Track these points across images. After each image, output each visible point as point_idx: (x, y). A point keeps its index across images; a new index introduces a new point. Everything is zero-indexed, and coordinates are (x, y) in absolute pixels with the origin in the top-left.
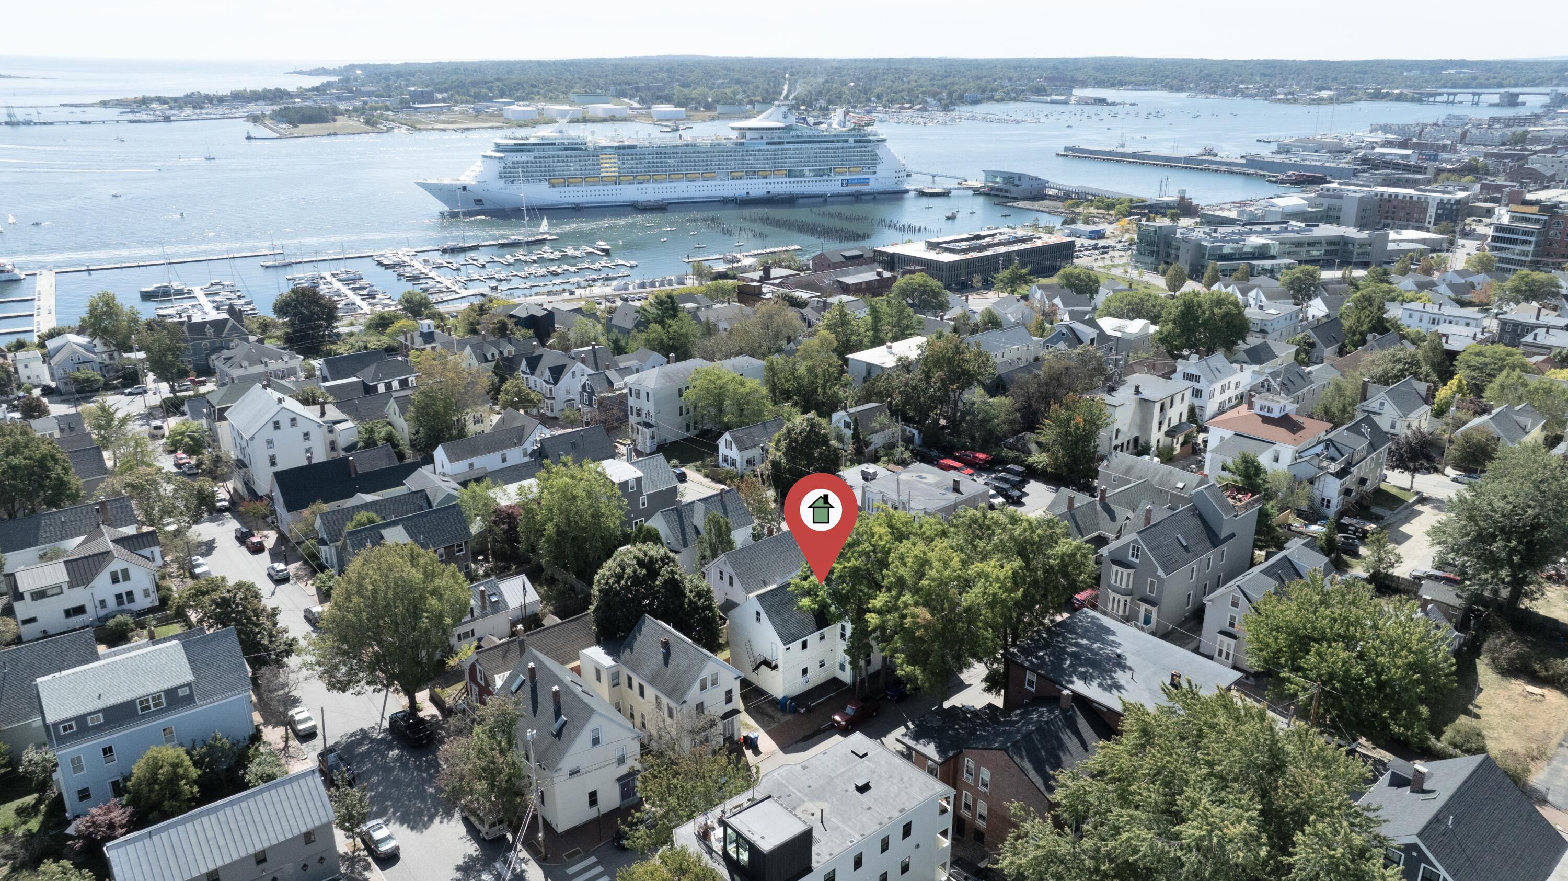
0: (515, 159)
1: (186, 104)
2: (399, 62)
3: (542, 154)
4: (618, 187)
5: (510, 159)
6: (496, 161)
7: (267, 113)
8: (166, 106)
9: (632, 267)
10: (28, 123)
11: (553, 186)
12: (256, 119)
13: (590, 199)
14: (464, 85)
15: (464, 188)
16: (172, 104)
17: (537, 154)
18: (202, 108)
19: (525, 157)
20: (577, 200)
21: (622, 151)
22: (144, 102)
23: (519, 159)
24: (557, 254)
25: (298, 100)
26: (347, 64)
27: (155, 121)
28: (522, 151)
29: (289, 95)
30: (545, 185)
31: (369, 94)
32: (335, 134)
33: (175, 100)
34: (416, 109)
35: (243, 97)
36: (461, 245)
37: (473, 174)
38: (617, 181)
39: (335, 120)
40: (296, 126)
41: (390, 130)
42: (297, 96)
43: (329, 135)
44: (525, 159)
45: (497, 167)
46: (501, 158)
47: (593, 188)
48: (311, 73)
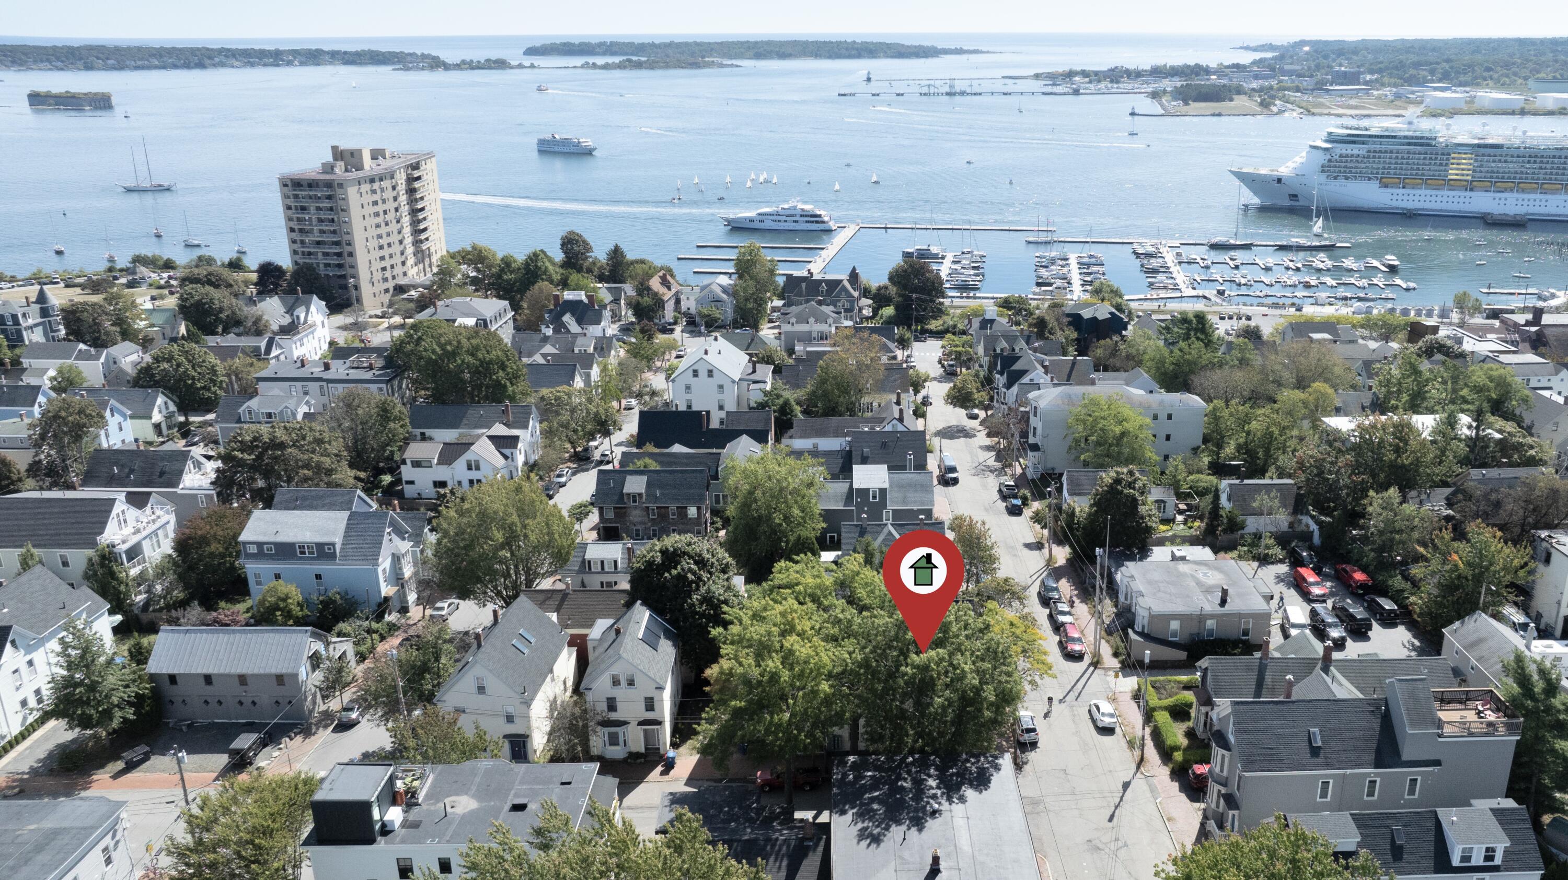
0: (1344, 151)
1: (1105, 78)
2: (1355, 39)
3: (1378, 147)
4: (1468, 193)
5: (1338, 152)
6: (1320, 153)
7: (1169, 89)
8: (1087, 80)
9: (1407, 290)
10: (963, 93)
11: (1386, 186)
12: (1155, 95)
13: (1427, 205)
14: (1403, 66)
15: (1279, 180)
16: (1093, 78)
17: (1372, 147)
18: (1118, 82)
19: (1355, 150)
20: (1410, 205)
21: (1482, 150)
22: (1069, 75)
23: (1349, 152)
24: (1329, 264)
25: (1213, 77)
26: (1298, 39)
27: (1065, 94)
28: (1354, 142)
29: (1207, 71)
30: (1375, 185)
31: (1290, 73)
32: (1219, 115)
33: (1096, 73)
34: (1328, 90)
35: (1161, 72)
36: (1232, 242)
37: (1294, 165)
38: (1470, 186)
39: (1231, 100)
40: (1186, 104)
41: (1281, 112)
42: (1214, 73)
43: (1213, 115)
44: (1356, 152)
45: (1321, 158)
46: (1326, 150)
47: (1434, 192)
48: (1255, 49)
